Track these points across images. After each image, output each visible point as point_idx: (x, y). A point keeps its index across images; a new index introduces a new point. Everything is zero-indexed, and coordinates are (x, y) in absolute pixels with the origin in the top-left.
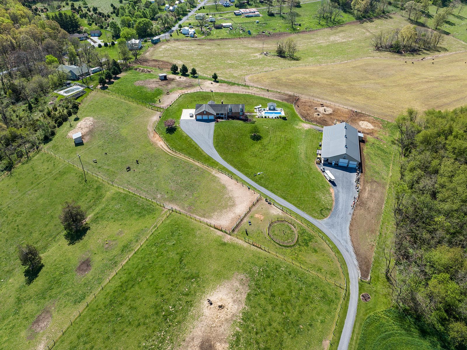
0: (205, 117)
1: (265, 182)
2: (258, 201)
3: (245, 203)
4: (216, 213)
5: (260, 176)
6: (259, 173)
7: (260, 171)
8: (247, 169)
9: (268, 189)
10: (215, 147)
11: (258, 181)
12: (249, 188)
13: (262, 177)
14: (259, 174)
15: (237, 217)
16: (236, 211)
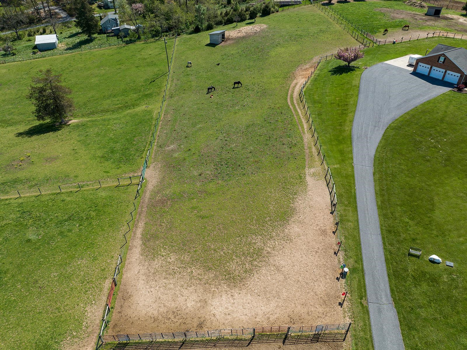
0: (438, 73)
1: (423, 301)
2: (316, 338)
3: (273, 304)
4: (173, 258)
5: (430, 268)
6: (434, 257)
7: (447, 254)
8: (412, 219)
9: (406, 337)
10: (390, 128)
11: (404, 279)
12: (343, 275)
13: (434, 280)
14: (433, 261)
15: (188, 321)
16: (216, 302)
